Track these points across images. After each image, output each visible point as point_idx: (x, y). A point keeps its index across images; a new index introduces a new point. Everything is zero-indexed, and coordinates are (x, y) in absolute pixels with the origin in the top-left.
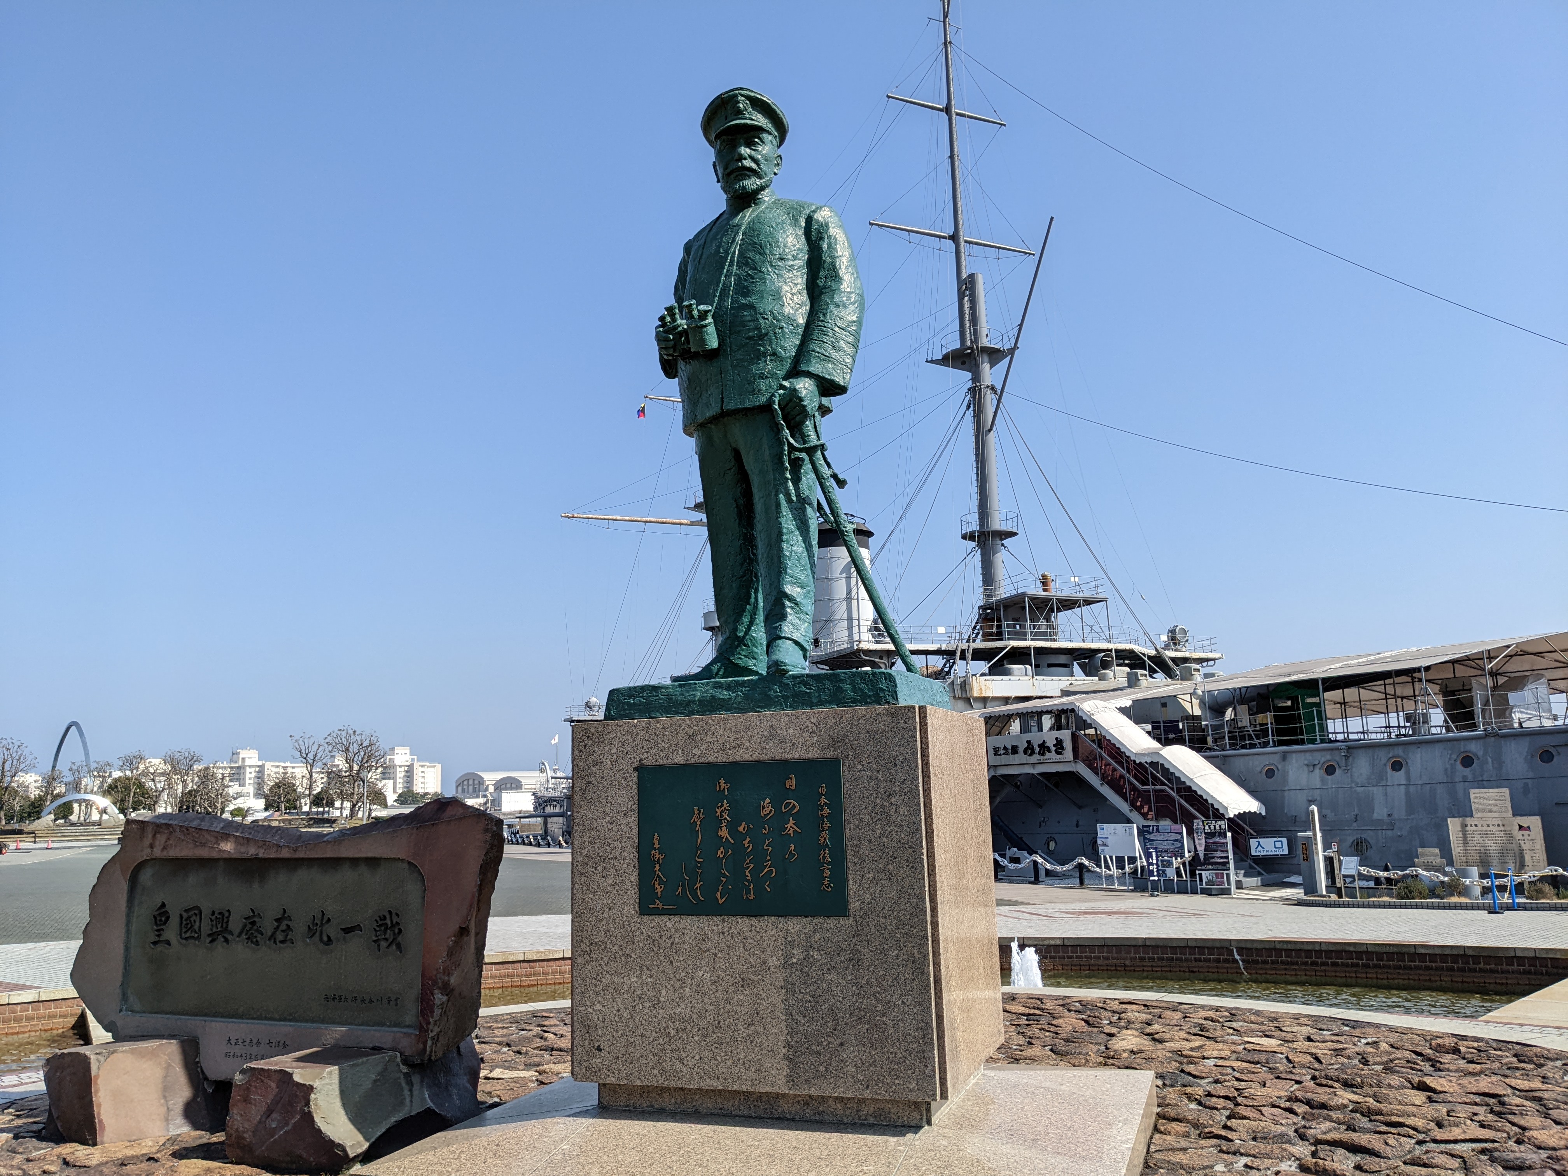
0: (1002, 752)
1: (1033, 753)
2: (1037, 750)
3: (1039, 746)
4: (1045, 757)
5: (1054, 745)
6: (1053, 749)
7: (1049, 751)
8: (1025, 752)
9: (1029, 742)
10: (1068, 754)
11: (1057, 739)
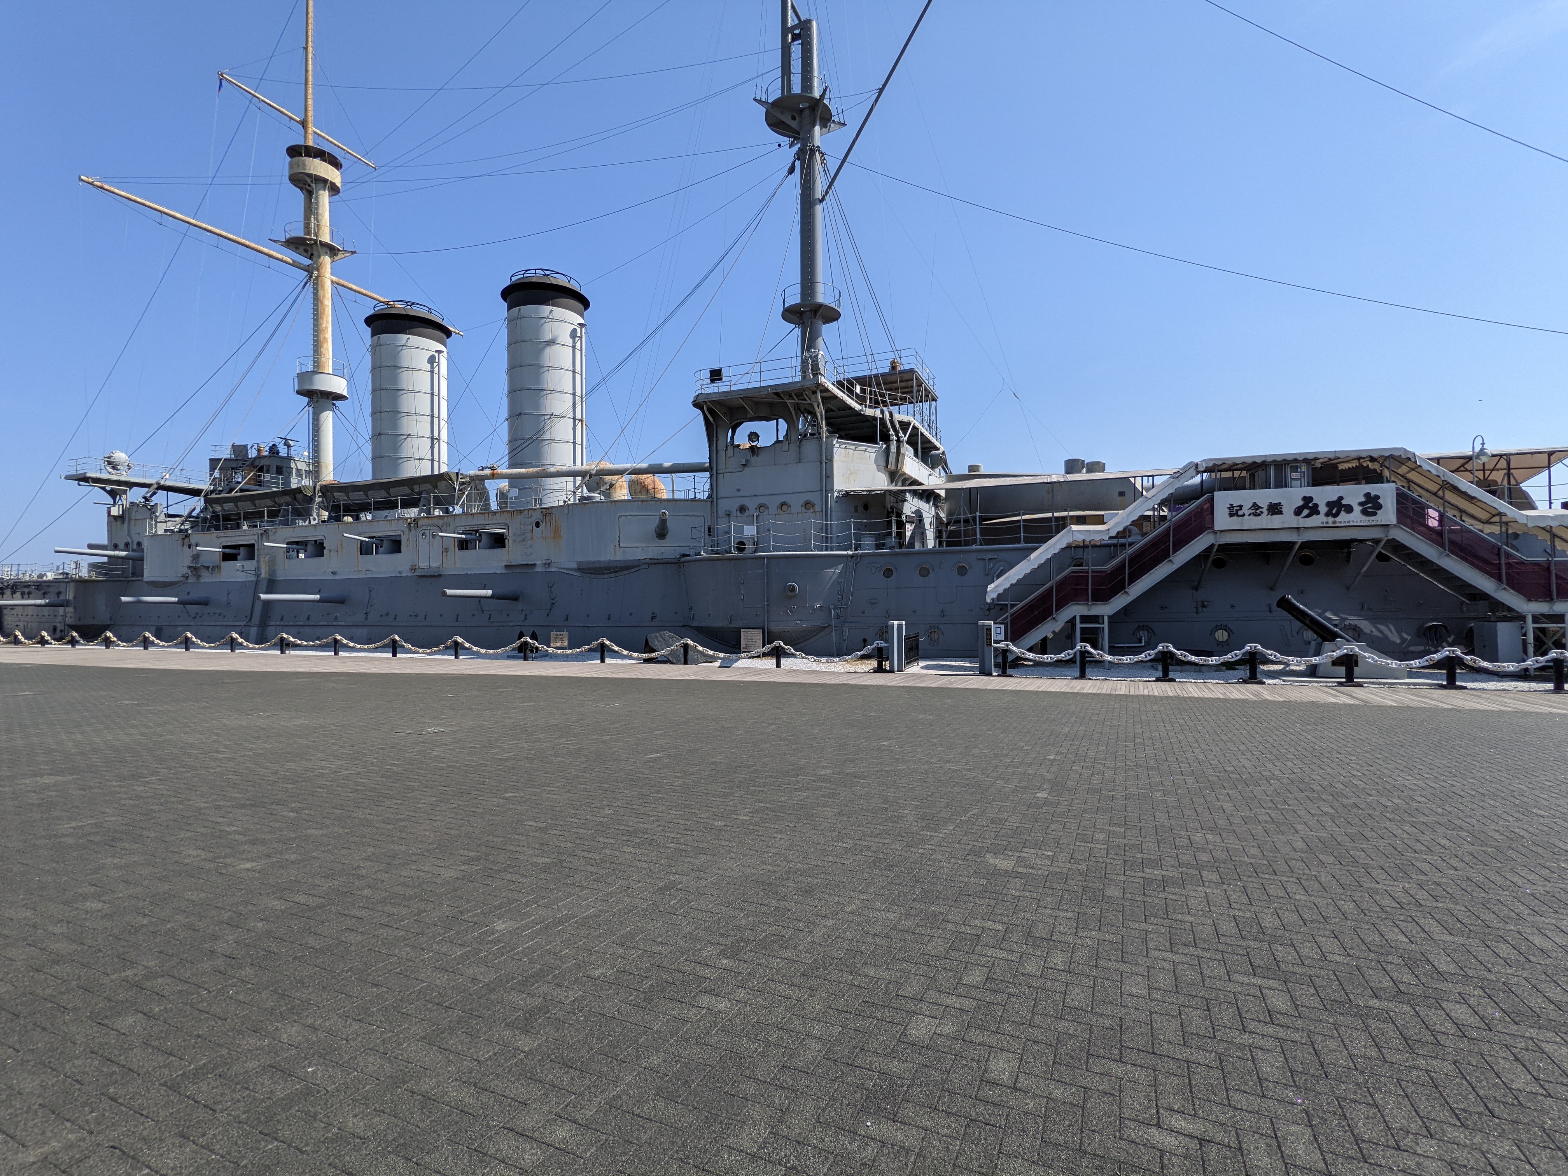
0: (1245, 510)
1: (1315, 511)
2: (1323, 509)
3: (1329, 504)
4: (1338, 519)
5: (1361, 504)
6: (1357, 509)
7: (1349, 509)
8: (1298, 512)
9: (1307, 500)
10: (1388, 514)
11: (1367, 495)
